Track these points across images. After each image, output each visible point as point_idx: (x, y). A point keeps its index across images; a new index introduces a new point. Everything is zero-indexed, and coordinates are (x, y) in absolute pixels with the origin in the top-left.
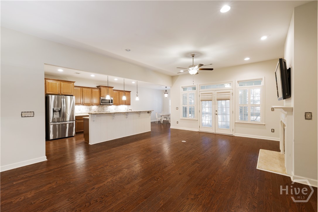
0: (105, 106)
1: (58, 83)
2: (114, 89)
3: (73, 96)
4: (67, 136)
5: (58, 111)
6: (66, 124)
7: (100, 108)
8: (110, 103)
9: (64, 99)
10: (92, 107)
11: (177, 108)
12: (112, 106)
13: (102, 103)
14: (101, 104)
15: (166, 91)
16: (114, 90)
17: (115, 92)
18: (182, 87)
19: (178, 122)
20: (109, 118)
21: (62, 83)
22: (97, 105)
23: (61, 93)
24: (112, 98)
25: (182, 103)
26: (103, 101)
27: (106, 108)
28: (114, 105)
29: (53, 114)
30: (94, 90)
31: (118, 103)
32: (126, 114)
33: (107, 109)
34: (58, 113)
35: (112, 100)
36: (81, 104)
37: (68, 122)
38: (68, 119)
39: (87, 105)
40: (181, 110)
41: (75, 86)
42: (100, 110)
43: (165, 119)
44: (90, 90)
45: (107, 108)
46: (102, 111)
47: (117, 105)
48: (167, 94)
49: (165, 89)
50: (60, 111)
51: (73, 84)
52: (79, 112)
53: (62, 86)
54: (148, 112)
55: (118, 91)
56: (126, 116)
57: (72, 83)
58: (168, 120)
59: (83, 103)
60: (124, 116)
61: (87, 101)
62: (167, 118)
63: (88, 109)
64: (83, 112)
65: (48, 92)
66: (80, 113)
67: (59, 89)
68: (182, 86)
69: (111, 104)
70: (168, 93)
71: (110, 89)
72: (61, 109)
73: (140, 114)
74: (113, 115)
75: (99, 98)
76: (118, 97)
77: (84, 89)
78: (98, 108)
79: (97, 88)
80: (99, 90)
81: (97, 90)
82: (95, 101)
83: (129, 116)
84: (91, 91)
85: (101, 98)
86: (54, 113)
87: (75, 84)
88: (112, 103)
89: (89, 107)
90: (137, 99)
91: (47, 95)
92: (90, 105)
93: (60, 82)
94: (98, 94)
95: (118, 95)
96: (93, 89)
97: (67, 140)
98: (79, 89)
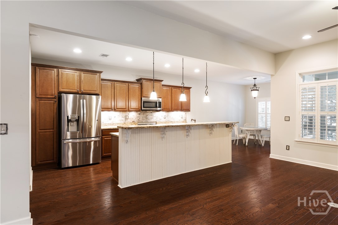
0: (149, 113)
1: (77, 73)
2: (163, 83)
3: (99, 95)
4: (91, 162)
5: (75, 121)
6: (90, 142)
7: (142, 116)
8: (156, 107)
9: (85, 101)
10: (128, 114)
11: (287, 119)
12: (161, 112)
13: (144, 107)
14: (143, 109)
15: (255, 85)
16: (163, 85)
17: (165, 88)
18: (300, 74)
19: (288, 148)
20: (156, 136)
21: (83, 75)
22: (137, 110)
23: (80, 90)
24: (160, 100)
25: (301, 109)
26: (146, 105)
27: (150, 117)
28: (162, 110)
29: (68, 125)
30: (131, 86)
31: (170, 108)
32: (187, 128)
33: (152, 118)
34: (75, 123)
35: (160, 103)
36: (111, 108)
37: (93, 139)
38: (93, 134)
39: (120, 111)
40: (298, 123)
41: (102, 80)
42: (141, 119)
43: (252, 137)
44: (125, 86)
45: (151, 115)
46: (144, 121)
47: (167, 111)
48: (257, 92)
49: (253, 82)
50: (78, 121)
51: (100, 76)
52: (110, 122)
53: (82, 78)
54: (227, 126)
55: (171, 88)
56: (187, 132)
57: (98, 74)
58: (257, 138)
59: (116, 108)
60: (182, 131)
61: (121, 104)
62: (254, 135)
63: (123, 117)
64: (114, 123)
65: (61, 90)
66: (110, 124)
67: (78, 85)
68: (300, 72)
69: (159, 109)
70: (258, 90)
71: (157, 84)
72: (79, 117)
73: (212, 129)
74: (162, 131)
75: (140, 98)
76: (169, 97)
77: (117, 84)
78: (138, 115)
79: (137, 82)
80: (140, 85)
81: (137, 86)
82: (134, 104)
83: (193, 132)
84: (127, 87)
85: (143, 98)
86: (69, 123)
87: (103, 76)
88: (160, 107)
89: (124, 114)
90: (206, 99)
91: (59, 94)
92: (126, 111)
93: (80, 72)
94: (138, 92)
95: (169, 93)
96: (130, 84)
97: (91, 169)
98: (109, 84)
